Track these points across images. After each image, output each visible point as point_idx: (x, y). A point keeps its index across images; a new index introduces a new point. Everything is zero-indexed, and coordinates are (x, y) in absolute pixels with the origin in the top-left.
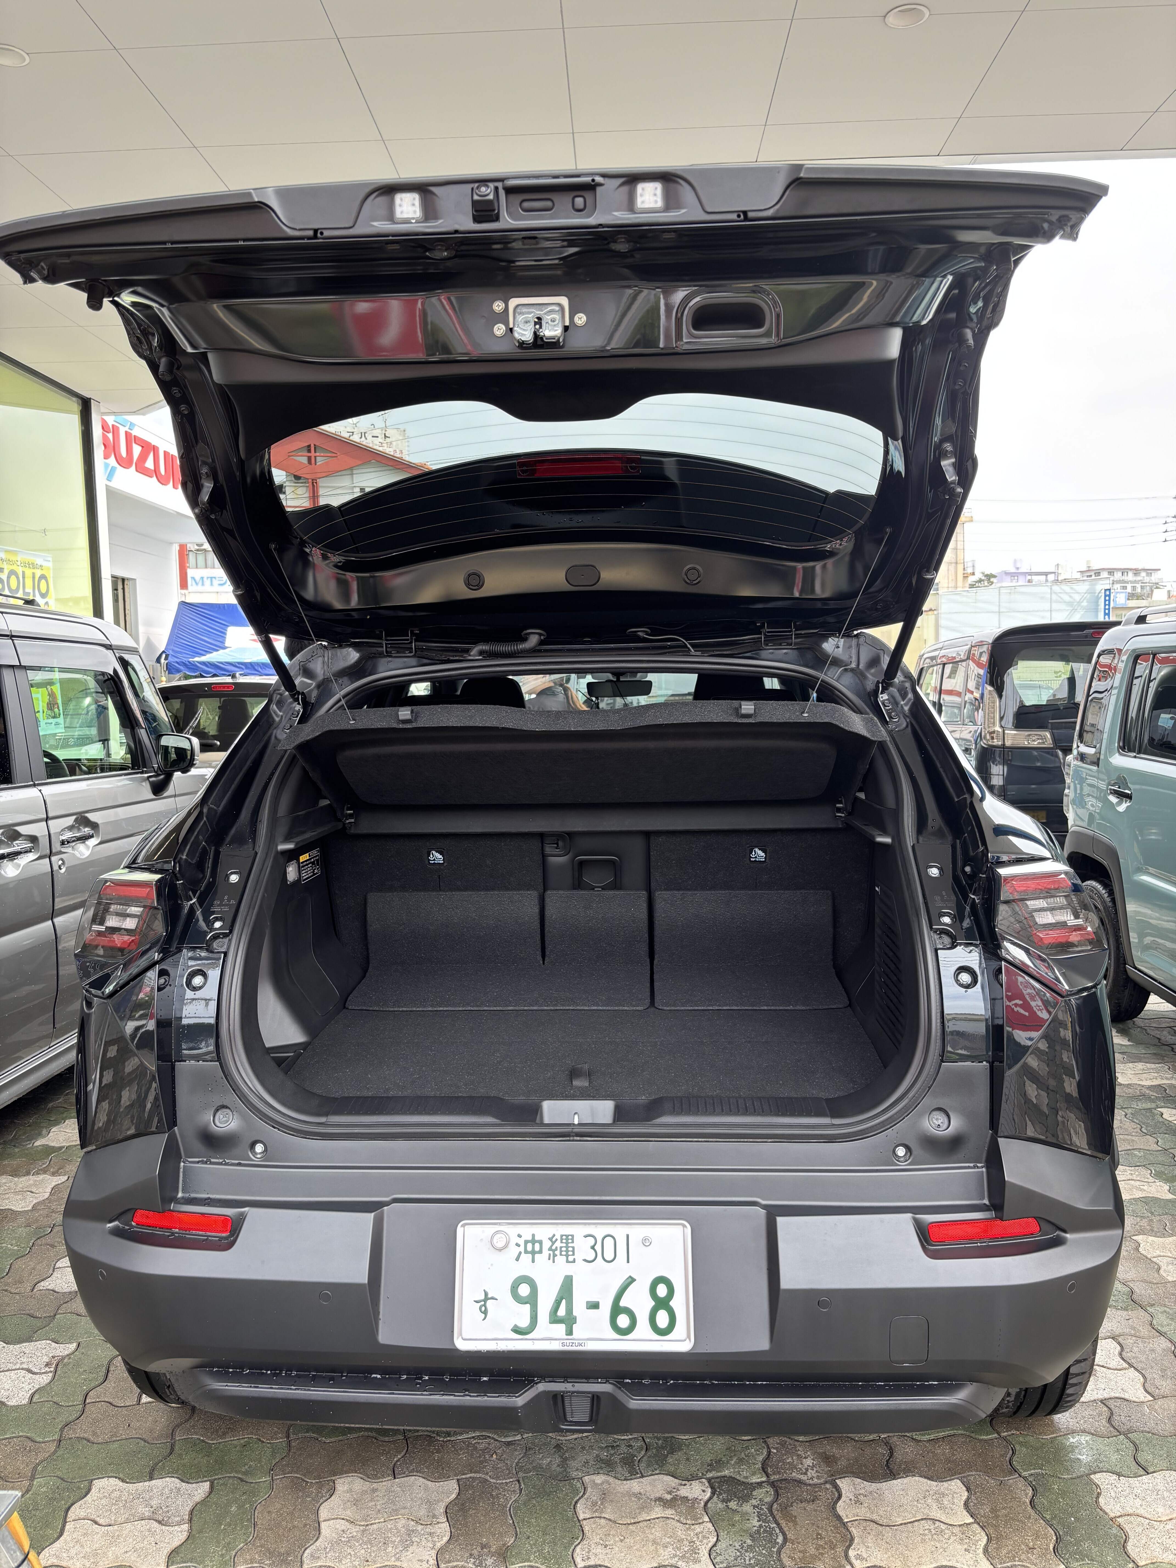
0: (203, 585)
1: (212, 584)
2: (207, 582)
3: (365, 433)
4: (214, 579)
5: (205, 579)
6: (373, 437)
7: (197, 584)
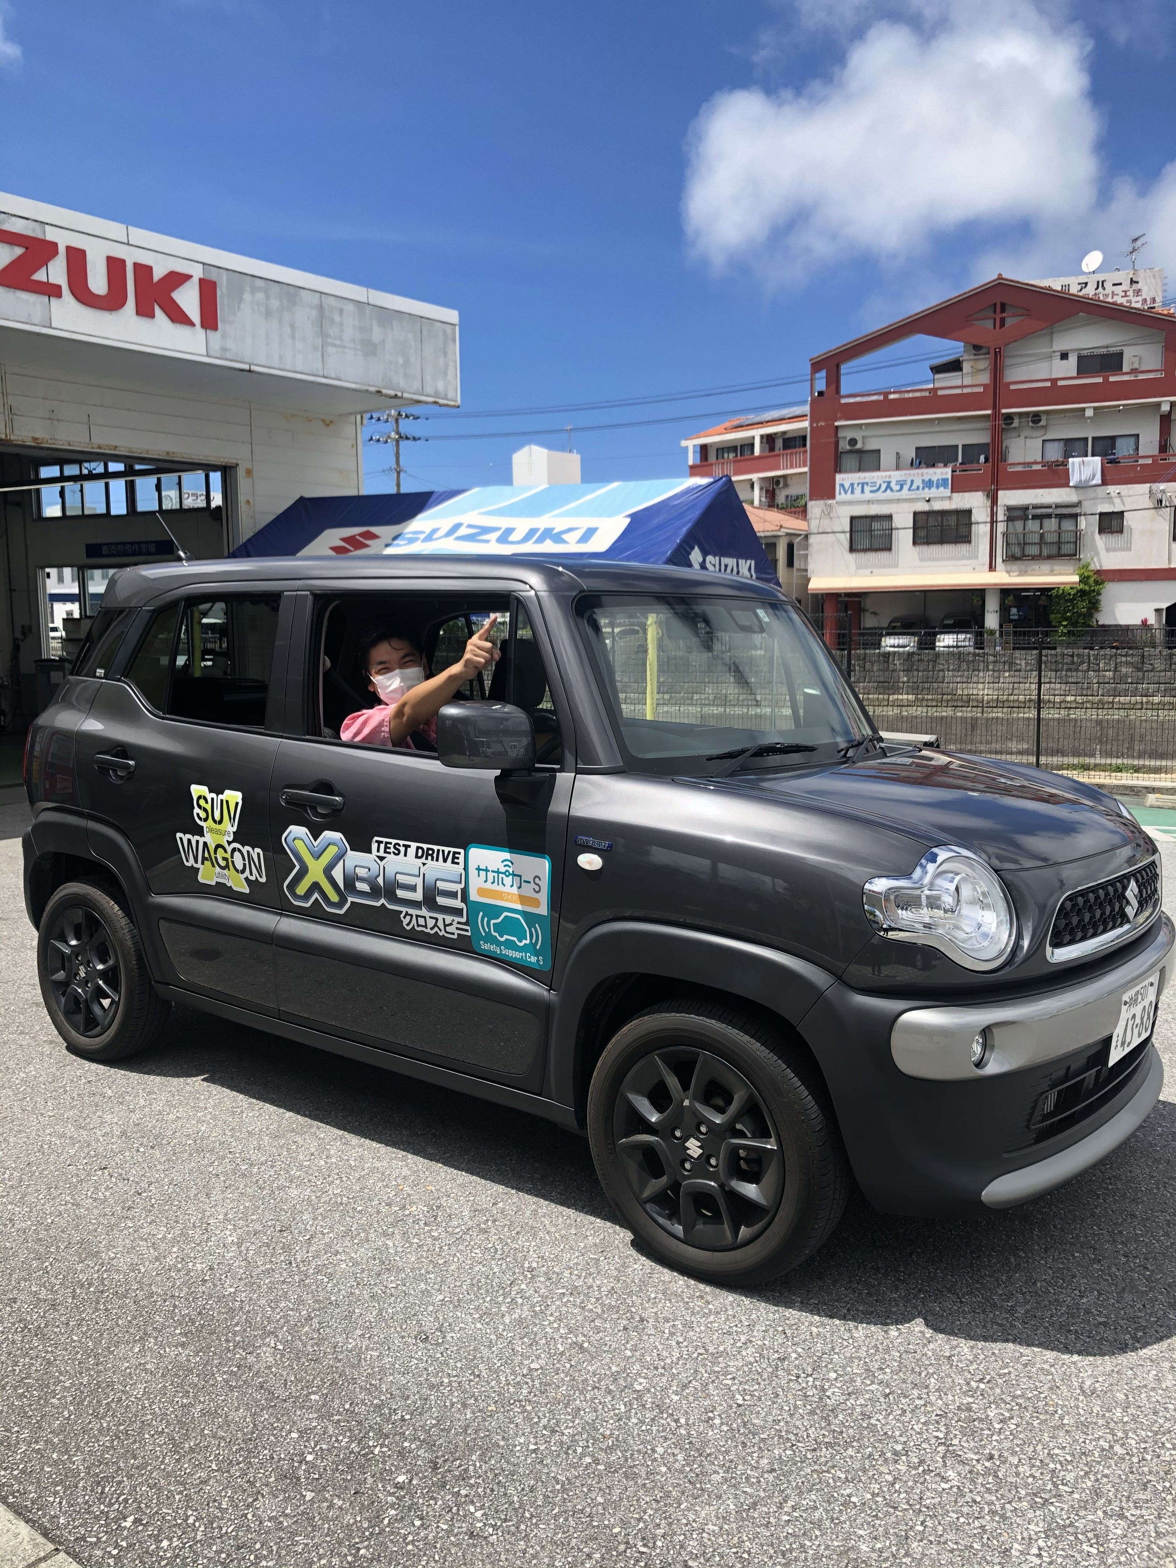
0: (852, 492)
1: (863, 491)
2: (858, 490)
3: (1103, 282)
4: (865, 486)
5: (855, 486)
6: (1114, 285)
7: (846, 492)
